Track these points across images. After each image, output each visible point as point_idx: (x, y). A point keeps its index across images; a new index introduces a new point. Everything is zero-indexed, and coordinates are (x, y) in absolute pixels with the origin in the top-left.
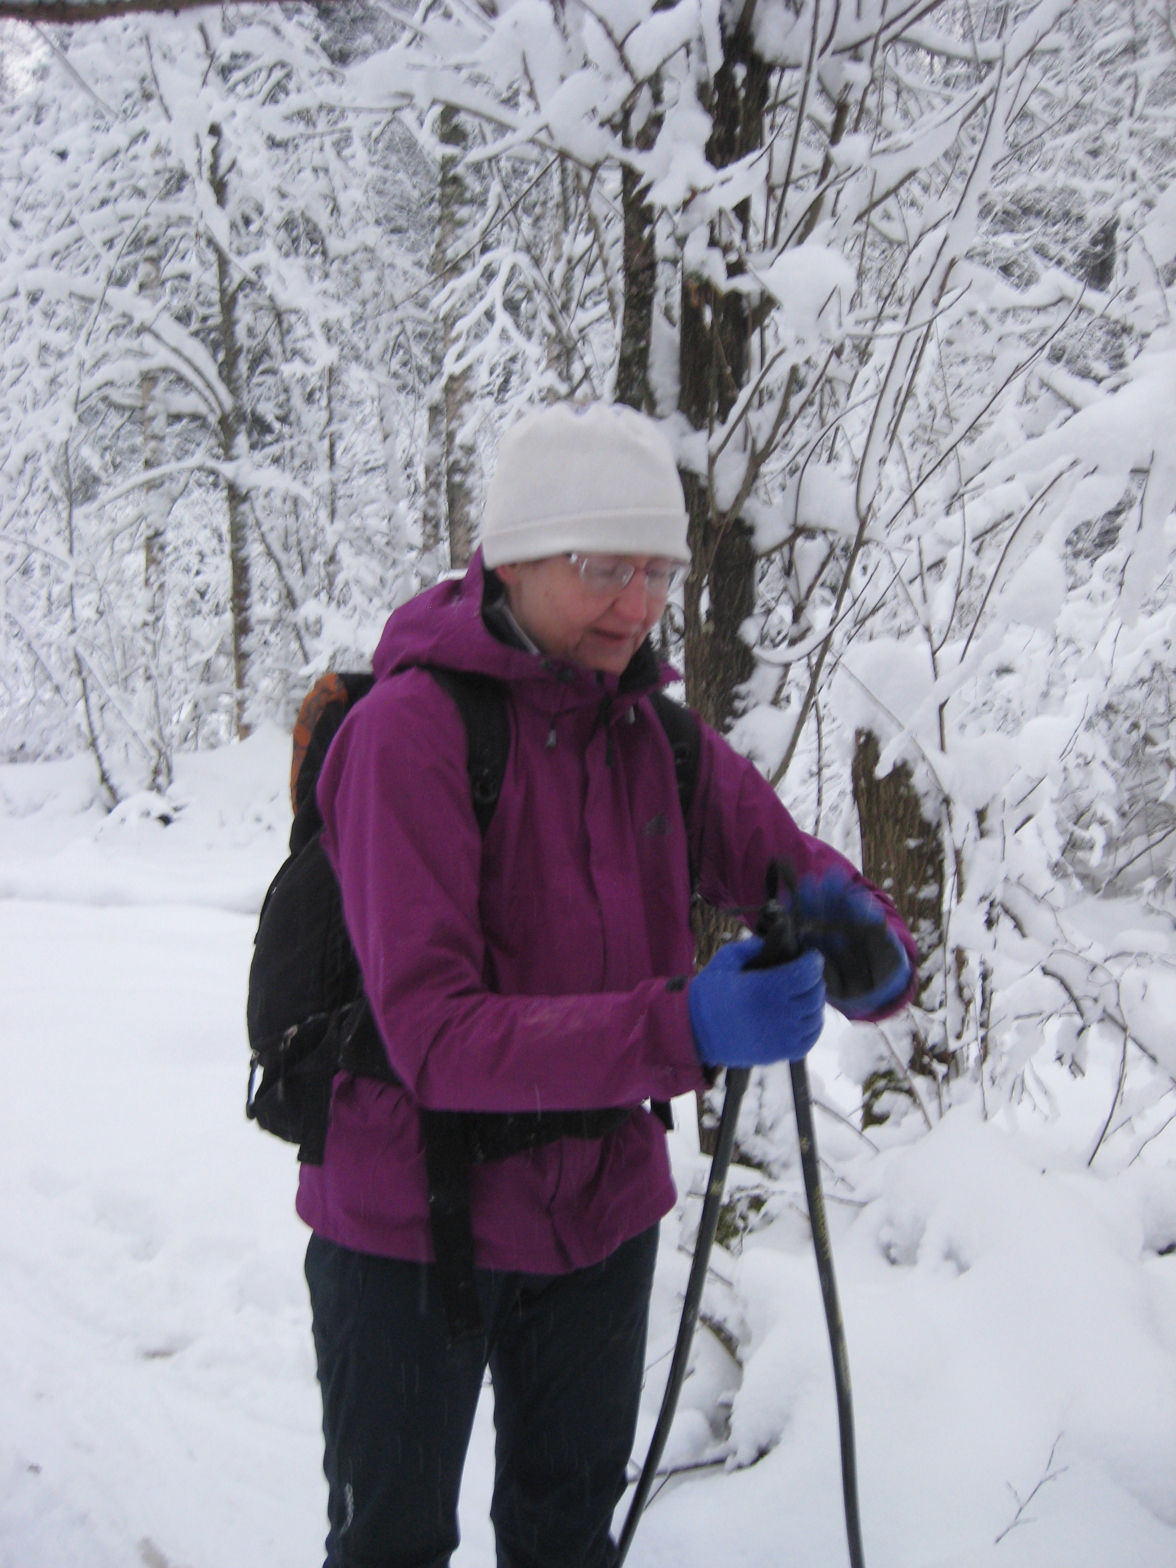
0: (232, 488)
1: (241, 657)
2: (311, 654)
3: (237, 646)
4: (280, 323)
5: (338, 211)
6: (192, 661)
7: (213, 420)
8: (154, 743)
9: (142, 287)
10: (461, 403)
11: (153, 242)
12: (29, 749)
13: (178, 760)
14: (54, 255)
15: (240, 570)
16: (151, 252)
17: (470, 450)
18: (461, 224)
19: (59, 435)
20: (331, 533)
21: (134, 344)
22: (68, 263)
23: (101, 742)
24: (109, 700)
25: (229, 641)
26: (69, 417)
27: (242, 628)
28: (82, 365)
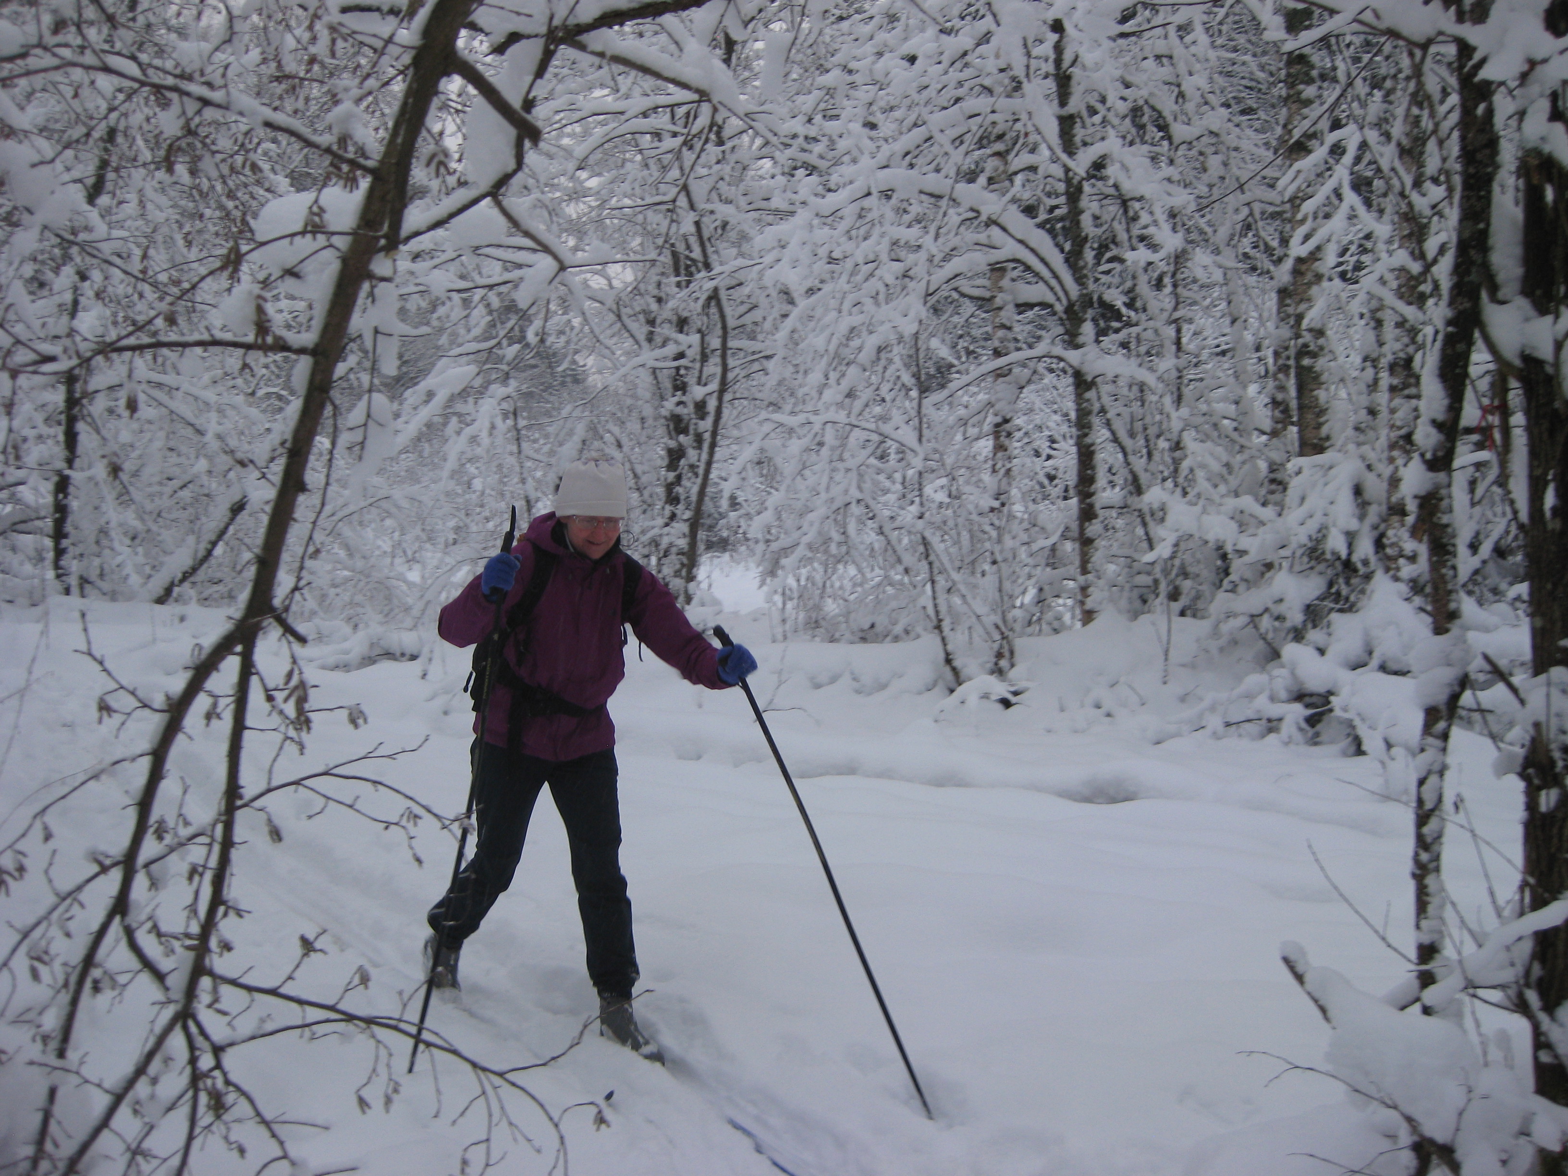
0: (1078, 375)
1: (1086, 542)
2: (1155, 540)
3: (1082, 530)
4: (1126, 212)
5: (1183, 97)
6: (1035, 547)
7: (1059, 308)
8: (997, 627)
9: (991, 180)
10: (1309, 284)
11: (1000, 137)
12: (879, 628)
13: (1020, 643)
14: (907, 154)
15: (1086, 456)
16: (999, 147)
17: (1319, 333)
18: (1308, 103)
19: (909, 328)
20: (1177, 418)
21: (982, 237)
22: (920, 161)
23: (946, 625)
24: (954, 583)
25: (1075, 526)
26: (919, 309)
27: (1087, 514)
28: (931, 260)
